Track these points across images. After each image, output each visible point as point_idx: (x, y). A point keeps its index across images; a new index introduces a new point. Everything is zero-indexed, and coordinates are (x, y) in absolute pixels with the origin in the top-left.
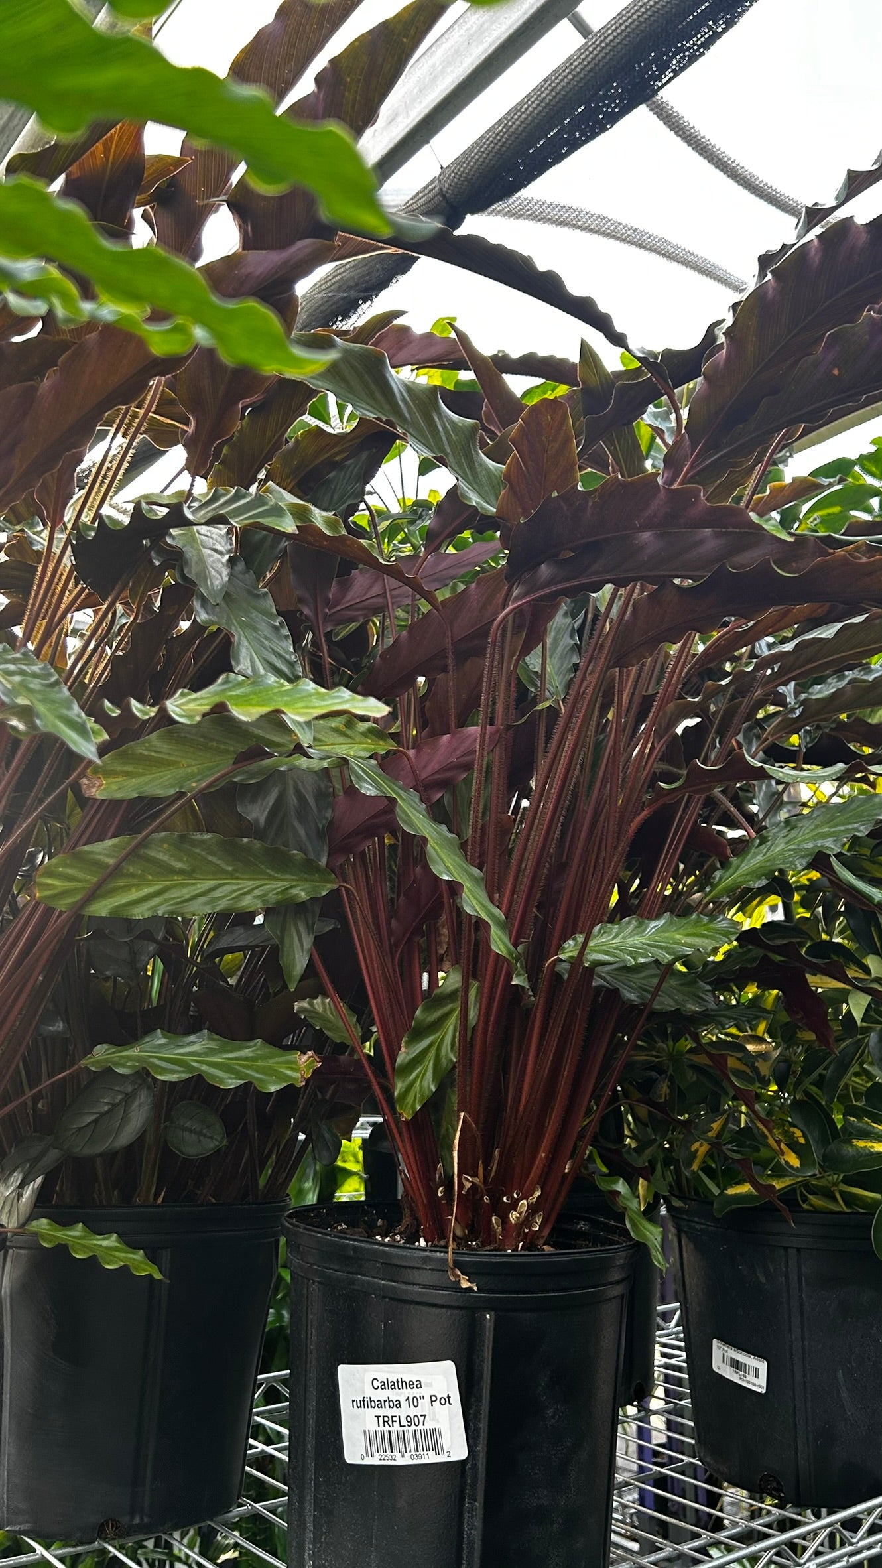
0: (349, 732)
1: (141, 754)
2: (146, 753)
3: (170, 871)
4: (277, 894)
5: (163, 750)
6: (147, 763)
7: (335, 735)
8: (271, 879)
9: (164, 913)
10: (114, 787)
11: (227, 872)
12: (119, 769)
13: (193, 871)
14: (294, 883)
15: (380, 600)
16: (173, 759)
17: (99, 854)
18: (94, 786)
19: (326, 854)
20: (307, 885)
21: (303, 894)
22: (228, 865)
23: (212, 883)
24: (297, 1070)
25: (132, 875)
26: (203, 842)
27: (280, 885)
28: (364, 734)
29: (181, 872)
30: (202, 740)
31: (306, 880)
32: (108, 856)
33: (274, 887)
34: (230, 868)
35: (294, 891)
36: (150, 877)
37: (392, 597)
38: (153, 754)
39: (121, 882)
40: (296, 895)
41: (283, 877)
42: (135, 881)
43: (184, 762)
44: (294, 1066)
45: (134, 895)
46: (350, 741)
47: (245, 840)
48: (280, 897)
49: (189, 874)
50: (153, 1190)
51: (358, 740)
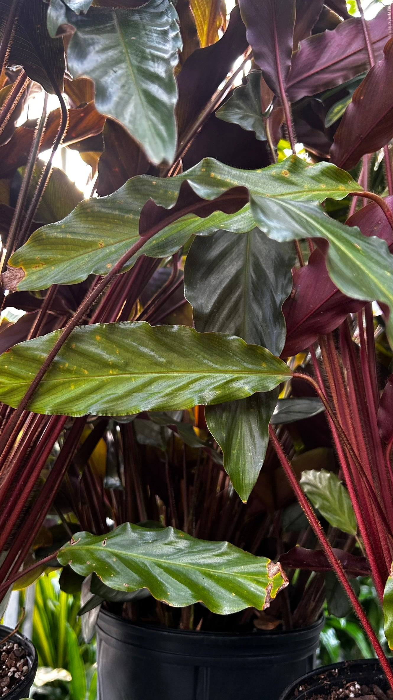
0: (294, 178)
1: (56, 238)
2: (61, 236)
3: (106, 365)
4: (215, 388)
5: (81, 230)
6: (64, 246)
7: (276, 184)
8: (210, 371)
9: (98, 412)
10: (34, 277)
11: (160, 365)
12: (37, 257)
13: (127, 364)
14: (236, 376)
15: (361, 56)
16: (90, 239)
17: (37, 349)
18: (15, 279)
19: (284, 337)
20: (253, 377)
21: (247, 388)
22: (162, 357)
23: (147, 377)
24: (264, 584)
25: (69, 371)
26: (133, 332)
27: (221, 378)
28: (315, 178)
29: (114, 366)
30: (117, 212)
31: (250, 371)
32: (44, 351)
33: (212, 380)
34: (164, 360)
35: (236, 385)
36: (86, 372)
37: (374, 51)
38: (69, 236)
39: (60, 379)
40: (239, 389)
41: (222, 368)
42: (73, 377)
43: (102, 241)
44: (261, 579)
45: (74, 391)
46: (295, 189)
47: (176, 327)
48: (219, 392)
49: (123, 367)
50: (192, 619)
51: (307, 186)
